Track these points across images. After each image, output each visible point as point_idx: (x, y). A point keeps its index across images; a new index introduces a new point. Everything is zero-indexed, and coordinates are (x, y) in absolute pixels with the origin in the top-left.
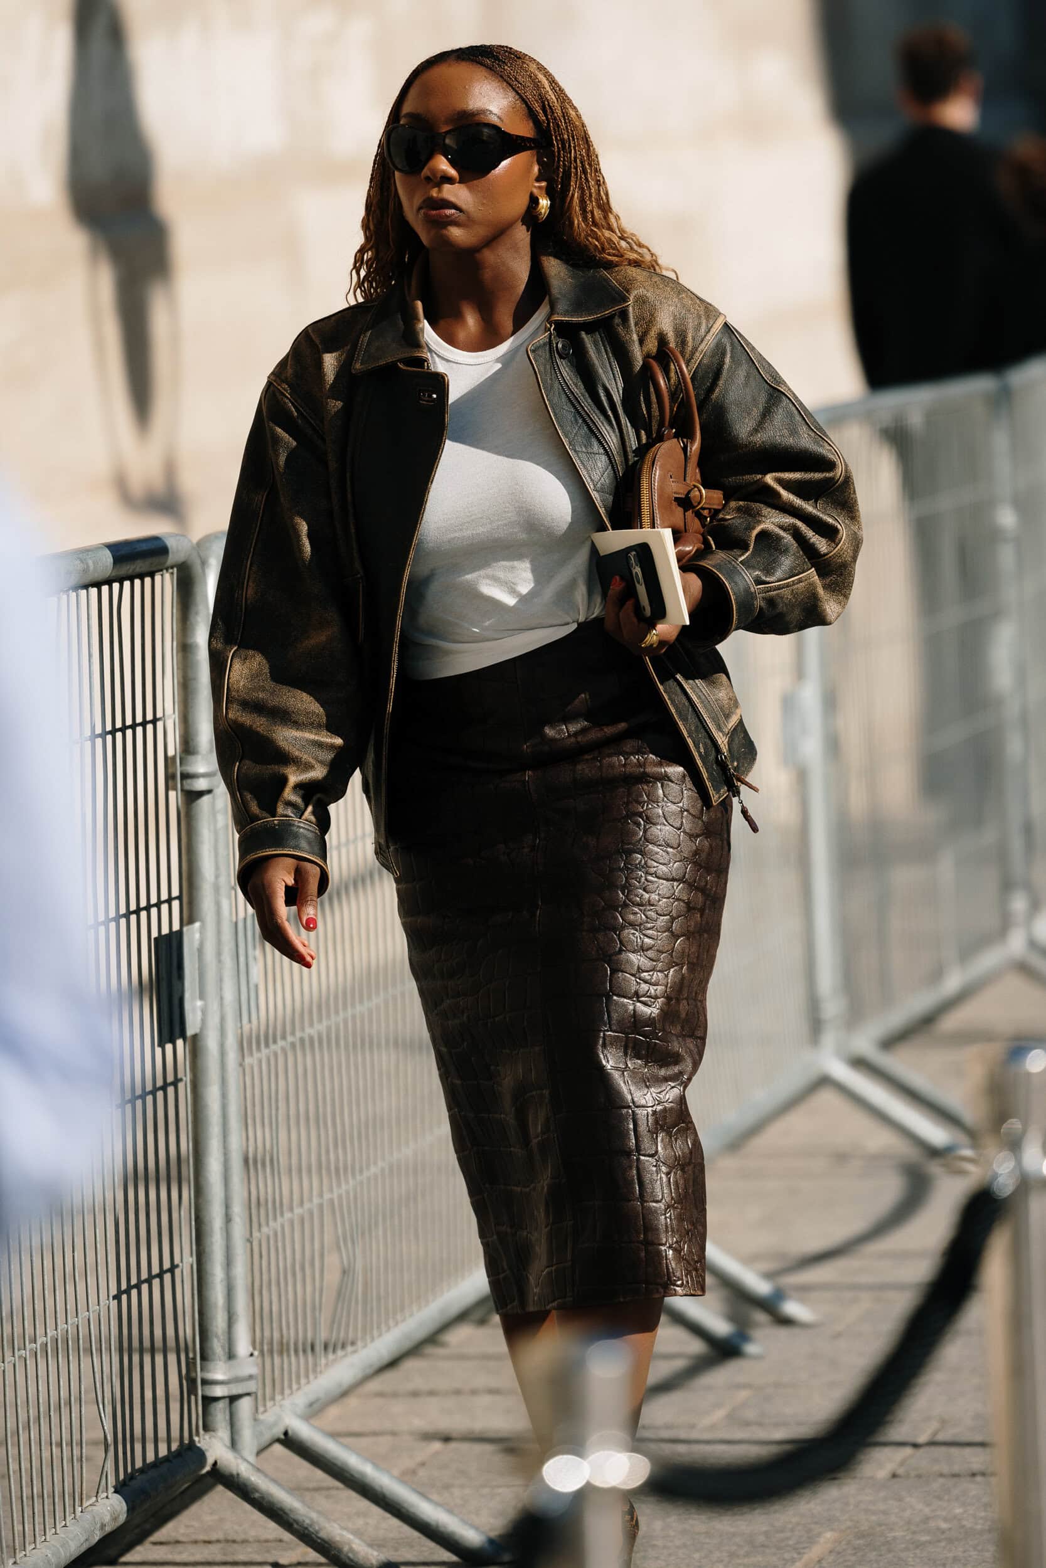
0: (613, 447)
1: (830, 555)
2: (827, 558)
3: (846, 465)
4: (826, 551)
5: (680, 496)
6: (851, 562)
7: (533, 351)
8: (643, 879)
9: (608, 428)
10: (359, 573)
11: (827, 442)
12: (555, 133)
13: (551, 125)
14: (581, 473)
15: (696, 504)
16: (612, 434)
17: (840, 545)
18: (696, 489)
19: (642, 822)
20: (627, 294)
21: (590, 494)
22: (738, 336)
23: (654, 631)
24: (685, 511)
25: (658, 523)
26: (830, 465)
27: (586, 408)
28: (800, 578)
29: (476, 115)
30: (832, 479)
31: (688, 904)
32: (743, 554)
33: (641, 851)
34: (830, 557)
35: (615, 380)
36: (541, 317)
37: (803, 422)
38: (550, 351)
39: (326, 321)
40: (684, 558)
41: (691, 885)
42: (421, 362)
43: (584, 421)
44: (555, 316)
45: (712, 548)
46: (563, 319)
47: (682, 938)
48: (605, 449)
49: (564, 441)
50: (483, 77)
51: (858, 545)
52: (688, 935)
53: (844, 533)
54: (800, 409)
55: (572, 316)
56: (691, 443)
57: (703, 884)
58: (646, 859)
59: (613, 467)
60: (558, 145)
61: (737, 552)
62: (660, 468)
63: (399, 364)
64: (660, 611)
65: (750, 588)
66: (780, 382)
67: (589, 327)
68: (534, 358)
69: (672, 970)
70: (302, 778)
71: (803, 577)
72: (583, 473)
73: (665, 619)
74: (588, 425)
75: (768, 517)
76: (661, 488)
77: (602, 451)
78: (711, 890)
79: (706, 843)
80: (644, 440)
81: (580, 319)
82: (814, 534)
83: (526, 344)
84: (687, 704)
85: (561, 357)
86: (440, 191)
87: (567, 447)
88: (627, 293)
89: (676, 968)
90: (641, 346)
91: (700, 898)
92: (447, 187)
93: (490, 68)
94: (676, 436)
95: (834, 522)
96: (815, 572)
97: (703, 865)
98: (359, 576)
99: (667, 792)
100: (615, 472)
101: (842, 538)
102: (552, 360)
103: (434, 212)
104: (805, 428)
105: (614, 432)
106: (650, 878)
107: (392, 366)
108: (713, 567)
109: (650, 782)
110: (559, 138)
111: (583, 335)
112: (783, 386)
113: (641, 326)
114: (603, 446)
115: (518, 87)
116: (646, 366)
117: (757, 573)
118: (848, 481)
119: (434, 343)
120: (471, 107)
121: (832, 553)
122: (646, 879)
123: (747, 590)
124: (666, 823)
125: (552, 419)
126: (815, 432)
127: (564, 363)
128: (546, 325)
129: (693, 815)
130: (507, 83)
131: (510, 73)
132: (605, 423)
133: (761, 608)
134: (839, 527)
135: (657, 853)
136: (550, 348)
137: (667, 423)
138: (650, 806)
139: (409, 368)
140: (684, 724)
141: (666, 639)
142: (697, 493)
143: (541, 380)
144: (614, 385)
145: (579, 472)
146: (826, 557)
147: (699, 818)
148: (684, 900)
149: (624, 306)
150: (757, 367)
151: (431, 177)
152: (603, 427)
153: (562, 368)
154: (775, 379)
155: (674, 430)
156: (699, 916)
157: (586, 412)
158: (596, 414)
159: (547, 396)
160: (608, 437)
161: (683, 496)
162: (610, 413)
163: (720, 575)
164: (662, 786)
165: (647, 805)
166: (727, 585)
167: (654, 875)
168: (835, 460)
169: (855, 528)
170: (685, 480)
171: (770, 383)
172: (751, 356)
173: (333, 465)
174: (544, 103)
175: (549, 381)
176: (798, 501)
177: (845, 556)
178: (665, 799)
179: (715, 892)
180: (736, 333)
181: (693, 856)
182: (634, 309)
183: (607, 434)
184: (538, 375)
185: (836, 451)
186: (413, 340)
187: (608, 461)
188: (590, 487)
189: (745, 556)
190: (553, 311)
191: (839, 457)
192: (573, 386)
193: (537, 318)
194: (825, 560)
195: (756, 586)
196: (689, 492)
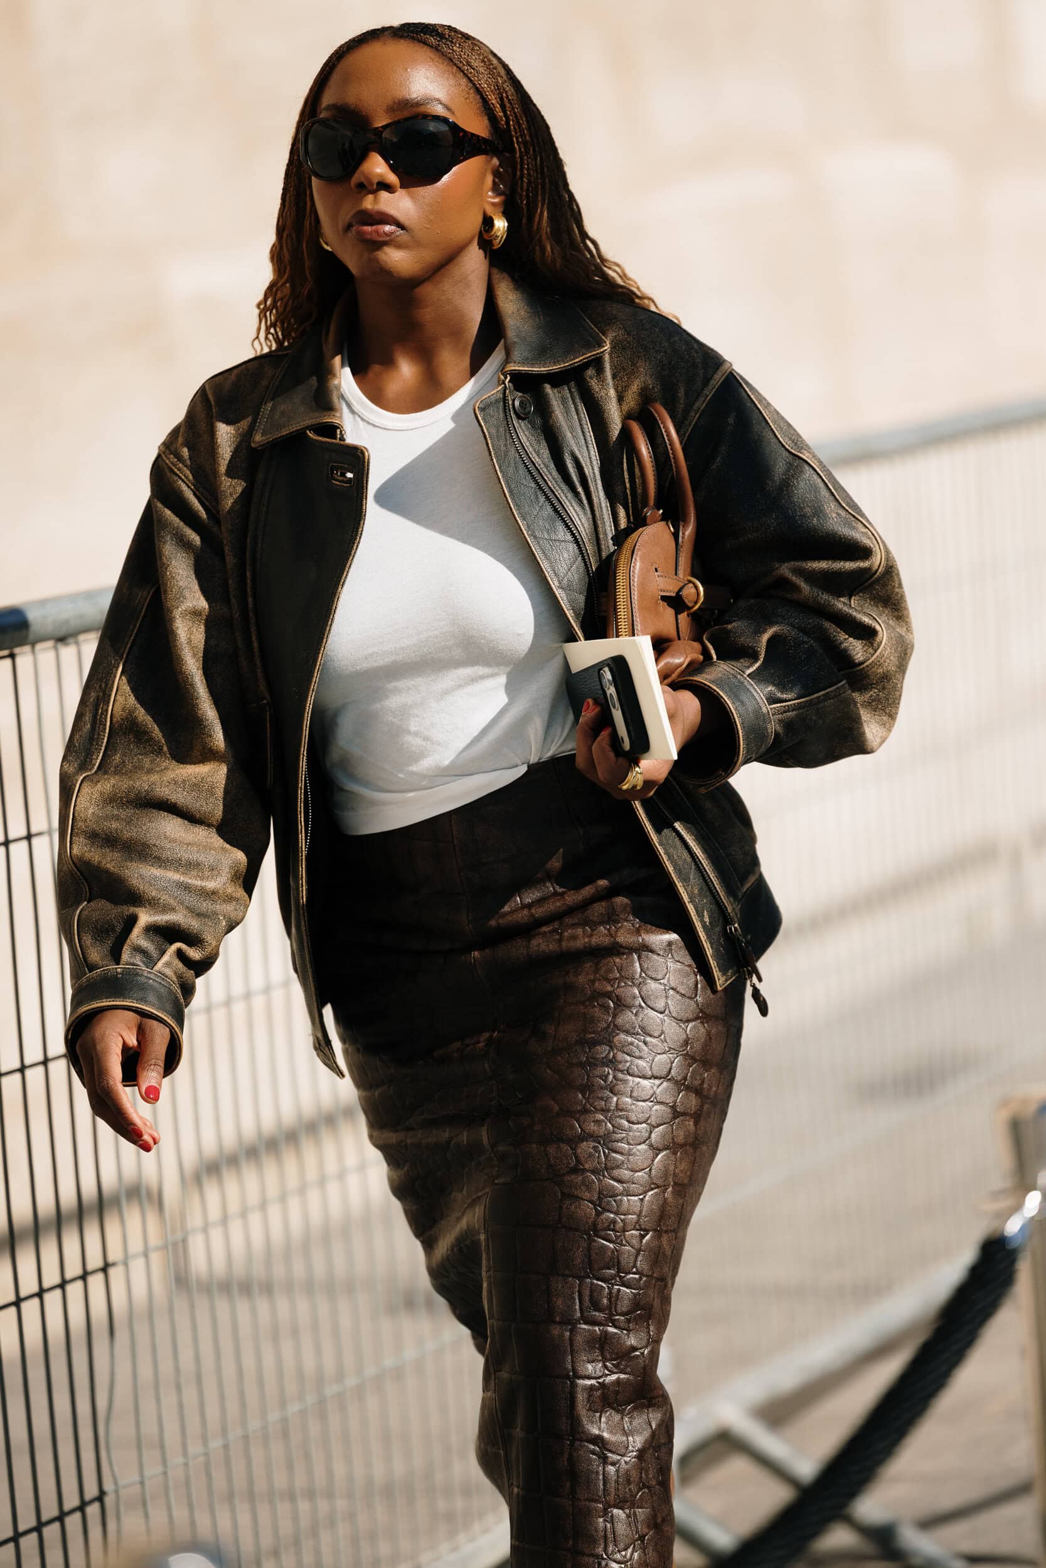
0: (583, 534)
1: (867, 663)
2: (864, 668)
3: (888, 552)
4: (862, 659)
5: (668, 594)
6: (896, 671)
7: (482, 410)
8: (611, 1077)
9: (578, 509)
10: (264, 698)
11: (861, 522)
12: (516, 133)
13: (511, 123)
14: (542, 565)
15: (690, 605)
16: (582, 516)
17: (879, 651)
18: (691, 585)
19: (612, 1004)
20: (603, 337)
21: (554, 593)
22: (747, 389)
23: (637, 769)
24: (677, 614)
25: (639, 629)
26: (865, 553)
27: (550, 484)
28: (827, 693)
29: (421, 105)
30: (868, 570)
31: (673, 1108)
32: (751, 665)
33: (609, 1041)
34: (867, 666)
35: (587, 447)
36: (494, 366)
37: (832, 498)
38: (505, 409)
39: (226, 375)
40: (673, 672)
41: (680, 1084)
42: (331, 430)
43: (547, 498)
44: (512, 364)
45: (712, 658)
46: (521, 368)
47: (664, 1153)
48: (573, 534)
49: (521, 524)
50: (428, 59)
51: (906, 650)
52: (672, 1146)
53: (884, 635)
54: (827, 481)
55: (533, 365)
56: (683, 526)
57: (697, 1083)
58: (615, 1051)
59: (583, 557)
60: (520, 149)
61: (743, 662)
62: (641, 560)
63: (308, 432)
64: (641, 743)
65: (761, 708)
66: (802, 448)
67: (557, 380)
68: (484, 419)
69: (650, 1193)
70: (156, 918)
71: (831, 692)
72: (545, 565)
73: (649, 752)
74: (552, 505)
75: (786, 616)
76: (642, 585)
77: (569, 537)
78: (710, 1089)
79: (702, 1030)
80: (623, 524)
81: (542, 369)
82: (847, 636)
83: (472, 402)
84: (689, 859)
85: (519, 417)
86: (376, 201)
87: (525, 532)
88: (604, 335)
89: (656, 1190)
90: (620, 405)
91: (693, 1101)
92: (384, 195)
93: (437, 49)
94: (664, 518)
95: (870, 622)
96: (847, 686)
97: (698, 1058)
98: (265, 701)
99: (646, 966)
100: (586, 565)
101: (881, 642)
102: (508, 422)
103: (368, 229)
104: (833, 505)
105: (585, 514)
106: (620, 1075)
107: (300, 435)
108: (713, 682)
109: (623, 954)
110: (520, 140)
111: (548, 388)
112: (805, 452)
113: (621, 378)
114: (571, 532)
115: (471, 73)
116: (625, 432)
117: (769, 689)
118: (891, 571)
119: (358, 403)
120: (414, 96)
121: (870, 661)
122: (614, 1077)
123: (757, 712)
124: (643, 1004)
125: (505, 496)
126: (847, 511)
127: (522, 424)
128: (499, 377)
129: (683, 995)
130: (458, 67)
131: (460, 55)
132: (573, 502)
133: (777, 734)
134: (878, 627)
135: (632, 1044)
136: (505, 406)
137: (652, 502)
138: (623, 984)
139: (320, 438)
140: (684, 886)
141: (654, 778)
142: (693, 590)
143: (493, 446)
144: (586, 454)
145: (539, 564)
146: (861, 667)
147: (690, 998)
148: (667, 1104)
149: (599, 351)
150: (772, 429)
151: (365, 183)
152: (571, 508)
153: (519, 431)
154: (796, 443)
155: (661, 511)
156: (691, 1123)
157: (550, 488)
158: (562, 490)
159: (500, 468)
160: (577, 520)
161: (674, 595)
162: (580, 489)
163: (721, 693)
164: (639, 958)
165: (619, 983)
166: (730, 705)
167: (625, 1072)
168: (872, 546)
169: (901, 631)
170: (676, 574)
171: (790, 449)
172: (765, 414)
173: (230, 560)
174: (502, 95)
175: (503, 448)
176: (824, 596)
177: (886, 664)
178: (644, 975)
179: (716, 1092)
180: (745, 386)
181: (681, 1047)
182: (611, 357)
183: (575, 516)
184: (488, 439)
185: (873, 535)
186: (324, 400)
187: (577, 551)
188: (554, 584)
189: (754, 668)
190: (507, 360)
191: (878, 543)
192: (534, 455)
193: (487, 370)
194: (860, 669)
195: (769, 704)
196: (680, 590)
